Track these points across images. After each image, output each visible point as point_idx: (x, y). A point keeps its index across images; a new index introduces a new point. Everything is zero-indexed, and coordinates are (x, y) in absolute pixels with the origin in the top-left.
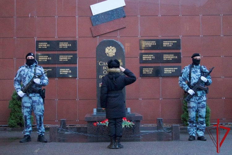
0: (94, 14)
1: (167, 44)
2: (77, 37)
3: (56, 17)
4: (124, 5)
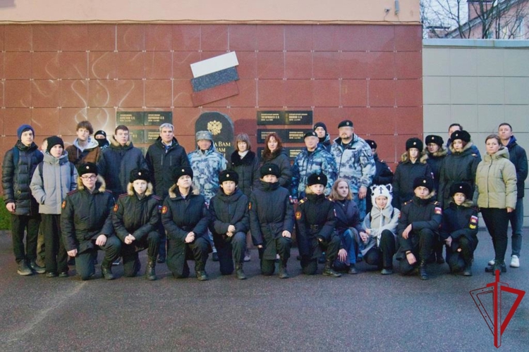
0: (195, 77)
1: (294, 117)
2: (173, 107)
3: (144, 80)
4: (237, 64)
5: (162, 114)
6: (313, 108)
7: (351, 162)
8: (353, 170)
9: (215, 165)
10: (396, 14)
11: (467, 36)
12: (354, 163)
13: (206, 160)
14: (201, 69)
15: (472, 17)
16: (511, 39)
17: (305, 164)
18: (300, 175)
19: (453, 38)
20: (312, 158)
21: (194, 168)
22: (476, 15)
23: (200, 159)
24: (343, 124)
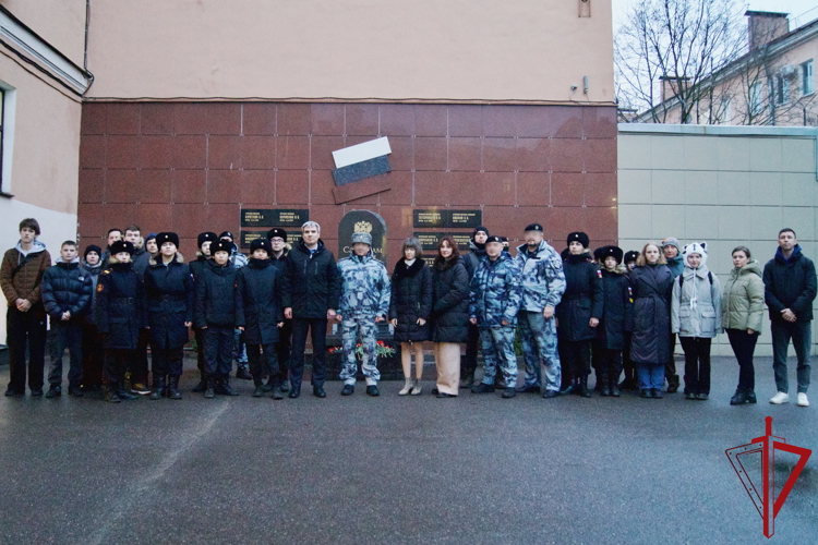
0: (338, 167)
1: (458, 218)
2: (310, 204)
3: (275, 170)
4: (390, 152)
5: (296, 212)
6: (482, 207)
7: (533, 275)
8: (535, 284)
9: (376, 276)
10: (585, 93)
11: (661, 119)
12: (537, 276)
13: (364, 269)
14: (345, 157)
15: (667, 97)
16: (716, 125)
17: (486, 276)
18: (479, 290)
19: (645, 122)
20: (494, 269)
21: (349, 279)
22: (672, 94)
23: (356, 267)
24: (531, 228)
